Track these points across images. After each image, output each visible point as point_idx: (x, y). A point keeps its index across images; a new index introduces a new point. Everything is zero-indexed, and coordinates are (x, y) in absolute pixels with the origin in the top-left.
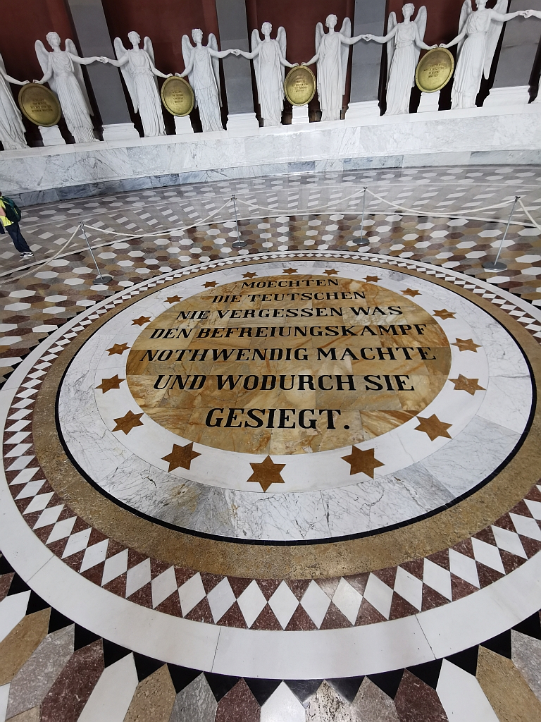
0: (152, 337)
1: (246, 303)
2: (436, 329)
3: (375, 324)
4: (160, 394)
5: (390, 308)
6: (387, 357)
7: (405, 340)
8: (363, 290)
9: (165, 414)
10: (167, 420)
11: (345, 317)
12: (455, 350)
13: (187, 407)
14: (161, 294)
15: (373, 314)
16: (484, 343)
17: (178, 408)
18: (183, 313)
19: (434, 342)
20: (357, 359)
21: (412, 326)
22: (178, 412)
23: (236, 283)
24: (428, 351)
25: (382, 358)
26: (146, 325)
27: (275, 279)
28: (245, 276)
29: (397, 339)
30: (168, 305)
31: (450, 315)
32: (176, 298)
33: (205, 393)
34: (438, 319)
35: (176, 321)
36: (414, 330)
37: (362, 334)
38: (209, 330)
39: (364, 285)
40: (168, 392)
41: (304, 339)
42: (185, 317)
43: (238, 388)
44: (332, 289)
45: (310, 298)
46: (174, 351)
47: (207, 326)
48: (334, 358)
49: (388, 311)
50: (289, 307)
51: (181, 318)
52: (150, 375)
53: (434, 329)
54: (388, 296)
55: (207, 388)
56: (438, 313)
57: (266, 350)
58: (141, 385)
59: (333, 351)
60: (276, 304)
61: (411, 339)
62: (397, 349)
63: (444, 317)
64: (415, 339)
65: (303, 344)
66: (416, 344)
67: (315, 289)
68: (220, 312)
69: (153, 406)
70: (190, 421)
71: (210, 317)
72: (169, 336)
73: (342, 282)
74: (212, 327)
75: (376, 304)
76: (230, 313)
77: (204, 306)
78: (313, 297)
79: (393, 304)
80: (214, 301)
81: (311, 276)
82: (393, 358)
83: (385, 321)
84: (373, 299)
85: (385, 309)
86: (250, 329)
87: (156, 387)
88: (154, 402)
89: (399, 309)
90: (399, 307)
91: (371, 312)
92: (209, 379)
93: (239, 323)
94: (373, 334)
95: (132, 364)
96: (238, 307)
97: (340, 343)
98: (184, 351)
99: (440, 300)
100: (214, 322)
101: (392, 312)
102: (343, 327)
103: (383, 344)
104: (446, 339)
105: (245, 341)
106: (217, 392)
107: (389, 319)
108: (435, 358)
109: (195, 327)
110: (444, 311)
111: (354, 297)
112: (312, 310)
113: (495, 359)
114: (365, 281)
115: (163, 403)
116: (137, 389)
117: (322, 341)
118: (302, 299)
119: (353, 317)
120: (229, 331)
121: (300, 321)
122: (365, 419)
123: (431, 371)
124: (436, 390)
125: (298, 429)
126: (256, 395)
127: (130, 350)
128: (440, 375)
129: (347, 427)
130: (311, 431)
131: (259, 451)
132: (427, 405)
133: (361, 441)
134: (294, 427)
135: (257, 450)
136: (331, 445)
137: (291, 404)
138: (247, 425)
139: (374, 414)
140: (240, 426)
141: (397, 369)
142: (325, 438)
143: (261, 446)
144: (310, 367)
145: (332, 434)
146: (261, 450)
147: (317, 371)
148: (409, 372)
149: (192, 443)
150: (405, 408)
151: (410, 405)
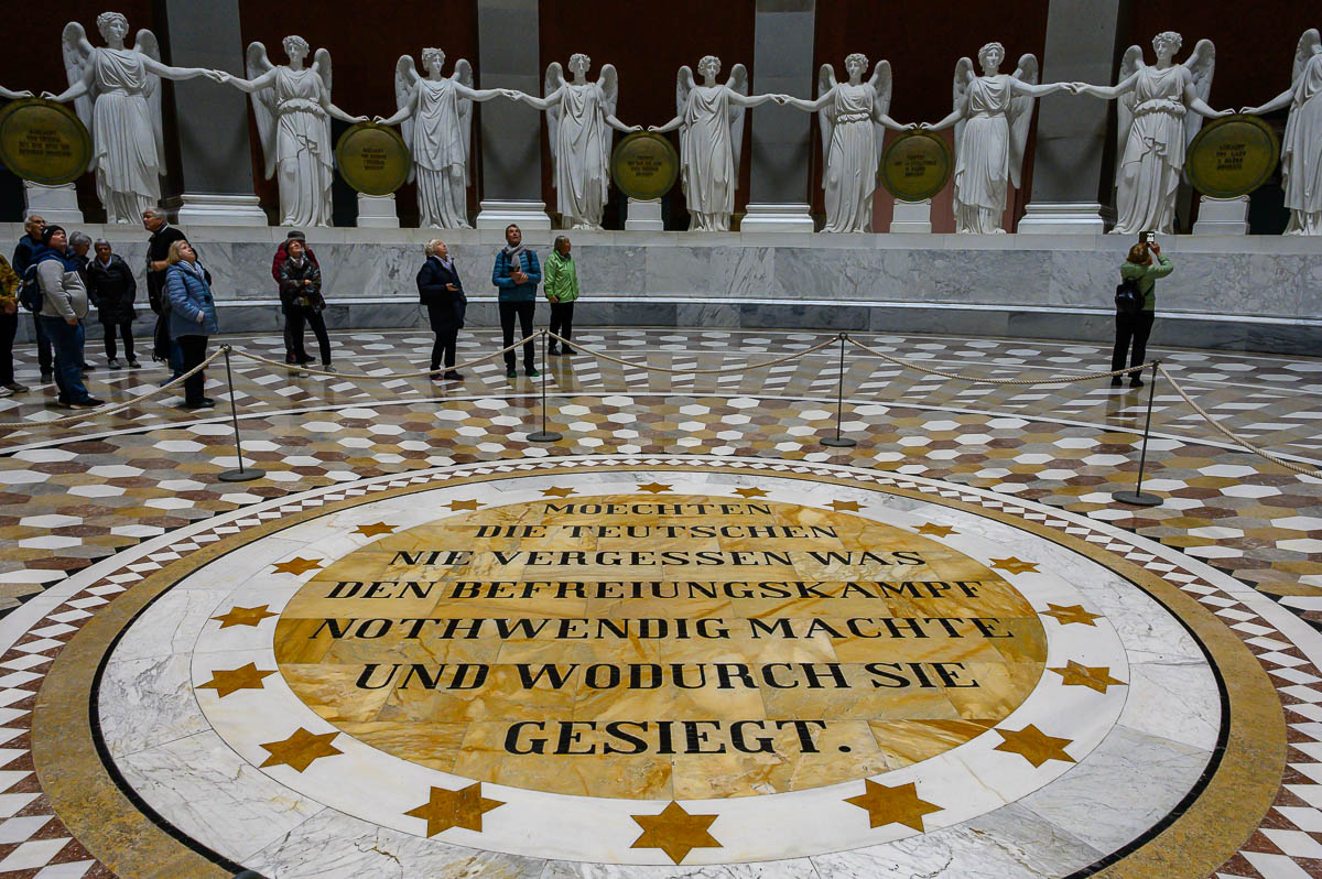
0: (333, 595)
1: (558, 539)
2: (1003, 589)
3: (869, 579)
4: (376, 697)
5: (896, 554)
6: (909, 634)
7: (941, 606)
8: (830, 523)
9: (397, 733)
10: (404, 744)
11: (798, 567)
12: (1050, 623)
13: (450, 719)
14: (340, 519)
15: (862, 563)
16: (1106, 612)
17: (428, 721)
18: (406, 556)
19: (1004, 610)
20: (840, 636)
21: (951, 584)
22: (429, 729)
23: (527, 504)
24: (994, 624)
25: (896, 634)
26: (310, 574)
27: (623, 501)
28: (548, 493)
29: (923, 604)
30: (363, 540)
31: (1029, 567)
32: (381, 528)
33: (493, 694)
34: (1002, 572)
35: (390, 568)
36: (957, 591)
37: (844, 596)
38: (477, 585)
39: (829, 516)
40: (396, 694)
41: (711, 603)
42: (409, 561)
43: (575, 686)
44: (759, 521)
45: (712, 535)
46: (396, 623)
47: (470, 578)
48: (789, 633)
49: (894, 559)
50: (665, 548)
51: (401, 562)
52: (342, 662)
53: (998, 590)
54: (886, 535)
55: (496, 686)
56: (1000, 563)
57: (626, 621)
58: (321, 682)
59: (785, 623)
60: (634, 544)
61: (953, 605)
62: (927, 620)
63: (1016, 571)
64: (959, 603)
65: (711, 611)
66: (966, 613)
67: (718, 520)
68: (498, 554)
69: (362, 719)
70: (465, 745)
71: (476, 562)
72: (377, 594)
73: (778, 509)
74: (486, 581)
75: (863, 546)
76: (526, 556)
77: (457, 542)
78: (719, 533)
79: (900, 547)
80: (481, 534)
81: (707, 498)
82: (920, 634)
83: (890, 574)
84: (857, 538)
85: (886, 555)
86: (580, 585)
87: (362, 683)
88: (364, 711)
89: (916, 557)
90: (915, 553)
91: (855, 559)
92: (494, 672)
93: (550, 573)
94: (869, 595)
95: (289, 645)
96: (542, 545)
97: (798, 609)
98: (420, 623)
99: (1001, 542)
100: (489, 572)
101: (902, 560)
102: (800, 586)
103: (893, 612)
104: (1027, 605)
105: (571, 606)
106: (522, 694)
107: (899, 573)
108: (1011, 635)
109: (442, 579)
110: (1013, 560)
111: (811, 534)
112: (720, 554)
113: (1134, 637)
114: (832, 509)
115: (384, 713)
116: (309, 689)
117: (757, 607)
118: (693, 536)
119: (817, 568)
120: (529, 589)
121: (697, 573)
122: (882, 735)
123: (1009, 655)
124: (1027, 686)
125: (733, 755)
126: (619, 697)
127: (277, 618)
128: (1028, 662)
129: (845, 749)
130: (765, 758)
131: (647, 795)
132: (1012, 710)
133: (880, 771)
134: (722, 751)
135: (644, 792)
136: (818, 780)
137: (706, 712)
138: (608, 750)
139: (901, 726)
140: (592, 751)
141: (933, 652)
142: (798, 768)
143: (650, 785)
144: (738, 650)
145: (815, 761)
146: (652, 792)
147: (757, 656)
148: (963, 657)
149: (480, 783)
150: (966, 715)
151: (976, 710)
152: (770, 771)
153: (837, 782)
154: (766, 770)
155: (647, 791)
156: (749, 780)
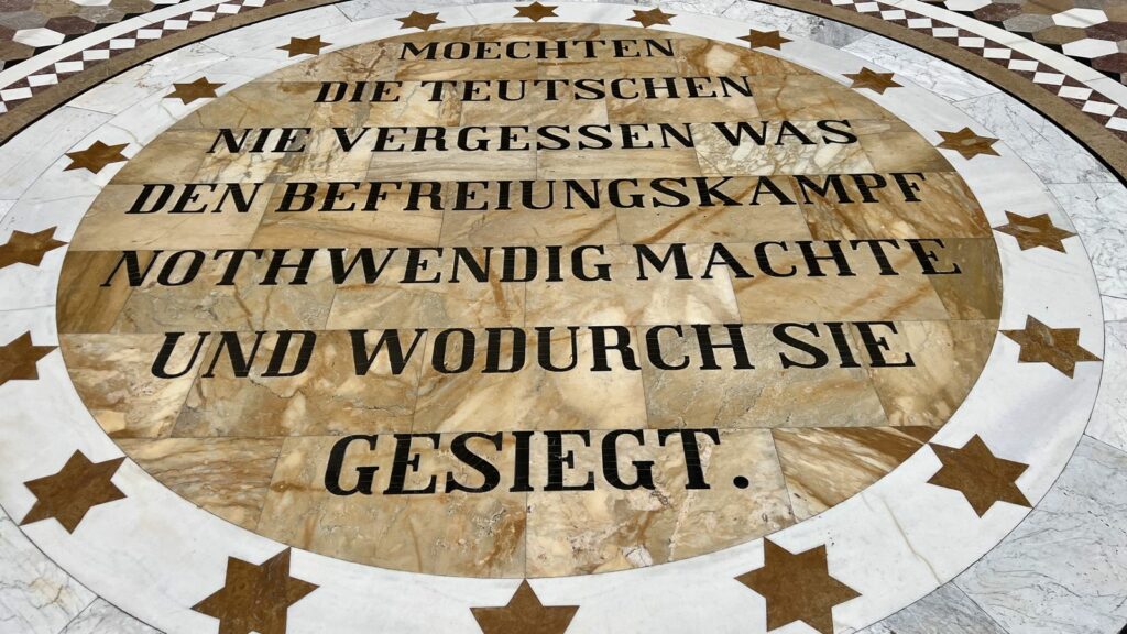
0: (136, 209)
1: (415, 107)
2: (951, 187)
3: (786, 170)
4: (175, 392)
5: (822, 125)
6: (829, 267)
7: (873, 218)
8: (744, 70)
9: (194, 458)
10: (202, 478)
11: (702, 150)
12: (1007, 244)
13: (261, 433)
14: (155, 72)
15: (779, 143)
16: (1080, 226)
17: (233, 437)
18: (227, 135)
19: (952, 225)
20: (747, 275)
21: (888, 178)
22: (233, 452)
23: (381, 43)
24: (937, 250)
25: (815, 271)
26: (111, 169)
27: (495, 33)
28: (407, 22)
29: (850, 214)
30: (180, 109)
31: (984, 146)
32: (202, 88)
33: (317, 386)
34: (952, 156)
35: (209, 159)
36: (893, 189)
37: (754, 203)
38: (312, 187)
39: (745, 57)
40: (199, 386)
41: (593, 218)
42: (234, 148)
43: (418, 369)
44: (659, 67)
45: (601, 95)
46: (209, 255)
47: (304, 176)
48: (683, 273)
49: (817, 134)
50: (542, 118)
51: (223, 150)
52: (138, 331)
53: (945, 187)
54: (811, 91)
55: (322, 372)
56: (951, 140)
57: (488, 250)
58: (109, 366)
59: (677, 250)
60: (504, 112)
61: (887, 215)
62: (854, 244)
63: (968, 153)
64: (899, 214)
65: (592, 232)
66: (903, 231)
67: (610, 68)
68: (341, 132)
69: (154, 432)
70: (277, 478)
71: (313, 148)
72: (190, 206)
73: (683, 46)
74: (323, 179)
75: (783, 112)
76: (372, 137)
77: (291, 111)
78: (608, 91)
79: (829, 112)
80: (321, 98)
81: (597, 29)
82: (845, 270)
83: (812, 161)
84: (775, 97)
85: (808, 127)
86: (436, 186)
87: (158, 369)
88: (156, 419)
89: (846, 129)
90: (846, 123)
91: (771, 136)
92: (324, 344)
93: (402, 166)
94: (785, 200)
95: (76, 298)
96: (396, 116)
97: (696, 227)
98: (239, 254)
99: (952, 102)
100: (328, 164)
101: (831, 136)
102: (701, 182)
103: (813, 229)
104: (980, 215)
105: (424, 224)
106: (353, 385)
107: (824, 157)
108: (957, 271)
109: (270, 178)
110: (967, 133)
111: (720, 91)
112: (608, 128)
113: (1112, 272)
114: (747, 44)
115: (184, 422)
116: (94, 378)
117: (647, 223)
118: (577, 97)
119: (723, 151)
120: (375, 194)
121: (577, 163)
122: (790, 455)
123: (953, 307)
124: (972, 363)
125: (603, 493)
126: (471, 389)
127: (62, 251)
128: (976, 318)
129: (741, 482)
130: (641, 499)
131: (494, 568)
132: (954, 408)
133: (785, 523)
134: (590, 486)
135: (490, 563)
136: (704, 540)
137: (574, 414)
138: (452, 485)
139: (813, 439)
140: (431, 489)
141: (859, 303)
142: (682, 517)
143: (498, 549)
144: (619, 302)
145: (704, 505)
146: (500, 564)
147: (641, 312)
148: (894, 311)
149: (289, 550)
150: (895, 419)
151: (908, 410)
152: (647, 523)
153: (729, 544)
154: (642, 521)
155: (493, 564)
156: (621, 539)
